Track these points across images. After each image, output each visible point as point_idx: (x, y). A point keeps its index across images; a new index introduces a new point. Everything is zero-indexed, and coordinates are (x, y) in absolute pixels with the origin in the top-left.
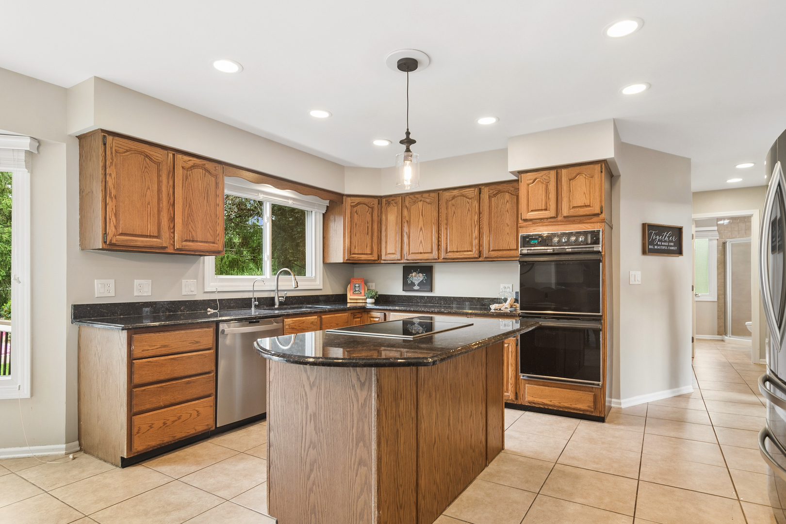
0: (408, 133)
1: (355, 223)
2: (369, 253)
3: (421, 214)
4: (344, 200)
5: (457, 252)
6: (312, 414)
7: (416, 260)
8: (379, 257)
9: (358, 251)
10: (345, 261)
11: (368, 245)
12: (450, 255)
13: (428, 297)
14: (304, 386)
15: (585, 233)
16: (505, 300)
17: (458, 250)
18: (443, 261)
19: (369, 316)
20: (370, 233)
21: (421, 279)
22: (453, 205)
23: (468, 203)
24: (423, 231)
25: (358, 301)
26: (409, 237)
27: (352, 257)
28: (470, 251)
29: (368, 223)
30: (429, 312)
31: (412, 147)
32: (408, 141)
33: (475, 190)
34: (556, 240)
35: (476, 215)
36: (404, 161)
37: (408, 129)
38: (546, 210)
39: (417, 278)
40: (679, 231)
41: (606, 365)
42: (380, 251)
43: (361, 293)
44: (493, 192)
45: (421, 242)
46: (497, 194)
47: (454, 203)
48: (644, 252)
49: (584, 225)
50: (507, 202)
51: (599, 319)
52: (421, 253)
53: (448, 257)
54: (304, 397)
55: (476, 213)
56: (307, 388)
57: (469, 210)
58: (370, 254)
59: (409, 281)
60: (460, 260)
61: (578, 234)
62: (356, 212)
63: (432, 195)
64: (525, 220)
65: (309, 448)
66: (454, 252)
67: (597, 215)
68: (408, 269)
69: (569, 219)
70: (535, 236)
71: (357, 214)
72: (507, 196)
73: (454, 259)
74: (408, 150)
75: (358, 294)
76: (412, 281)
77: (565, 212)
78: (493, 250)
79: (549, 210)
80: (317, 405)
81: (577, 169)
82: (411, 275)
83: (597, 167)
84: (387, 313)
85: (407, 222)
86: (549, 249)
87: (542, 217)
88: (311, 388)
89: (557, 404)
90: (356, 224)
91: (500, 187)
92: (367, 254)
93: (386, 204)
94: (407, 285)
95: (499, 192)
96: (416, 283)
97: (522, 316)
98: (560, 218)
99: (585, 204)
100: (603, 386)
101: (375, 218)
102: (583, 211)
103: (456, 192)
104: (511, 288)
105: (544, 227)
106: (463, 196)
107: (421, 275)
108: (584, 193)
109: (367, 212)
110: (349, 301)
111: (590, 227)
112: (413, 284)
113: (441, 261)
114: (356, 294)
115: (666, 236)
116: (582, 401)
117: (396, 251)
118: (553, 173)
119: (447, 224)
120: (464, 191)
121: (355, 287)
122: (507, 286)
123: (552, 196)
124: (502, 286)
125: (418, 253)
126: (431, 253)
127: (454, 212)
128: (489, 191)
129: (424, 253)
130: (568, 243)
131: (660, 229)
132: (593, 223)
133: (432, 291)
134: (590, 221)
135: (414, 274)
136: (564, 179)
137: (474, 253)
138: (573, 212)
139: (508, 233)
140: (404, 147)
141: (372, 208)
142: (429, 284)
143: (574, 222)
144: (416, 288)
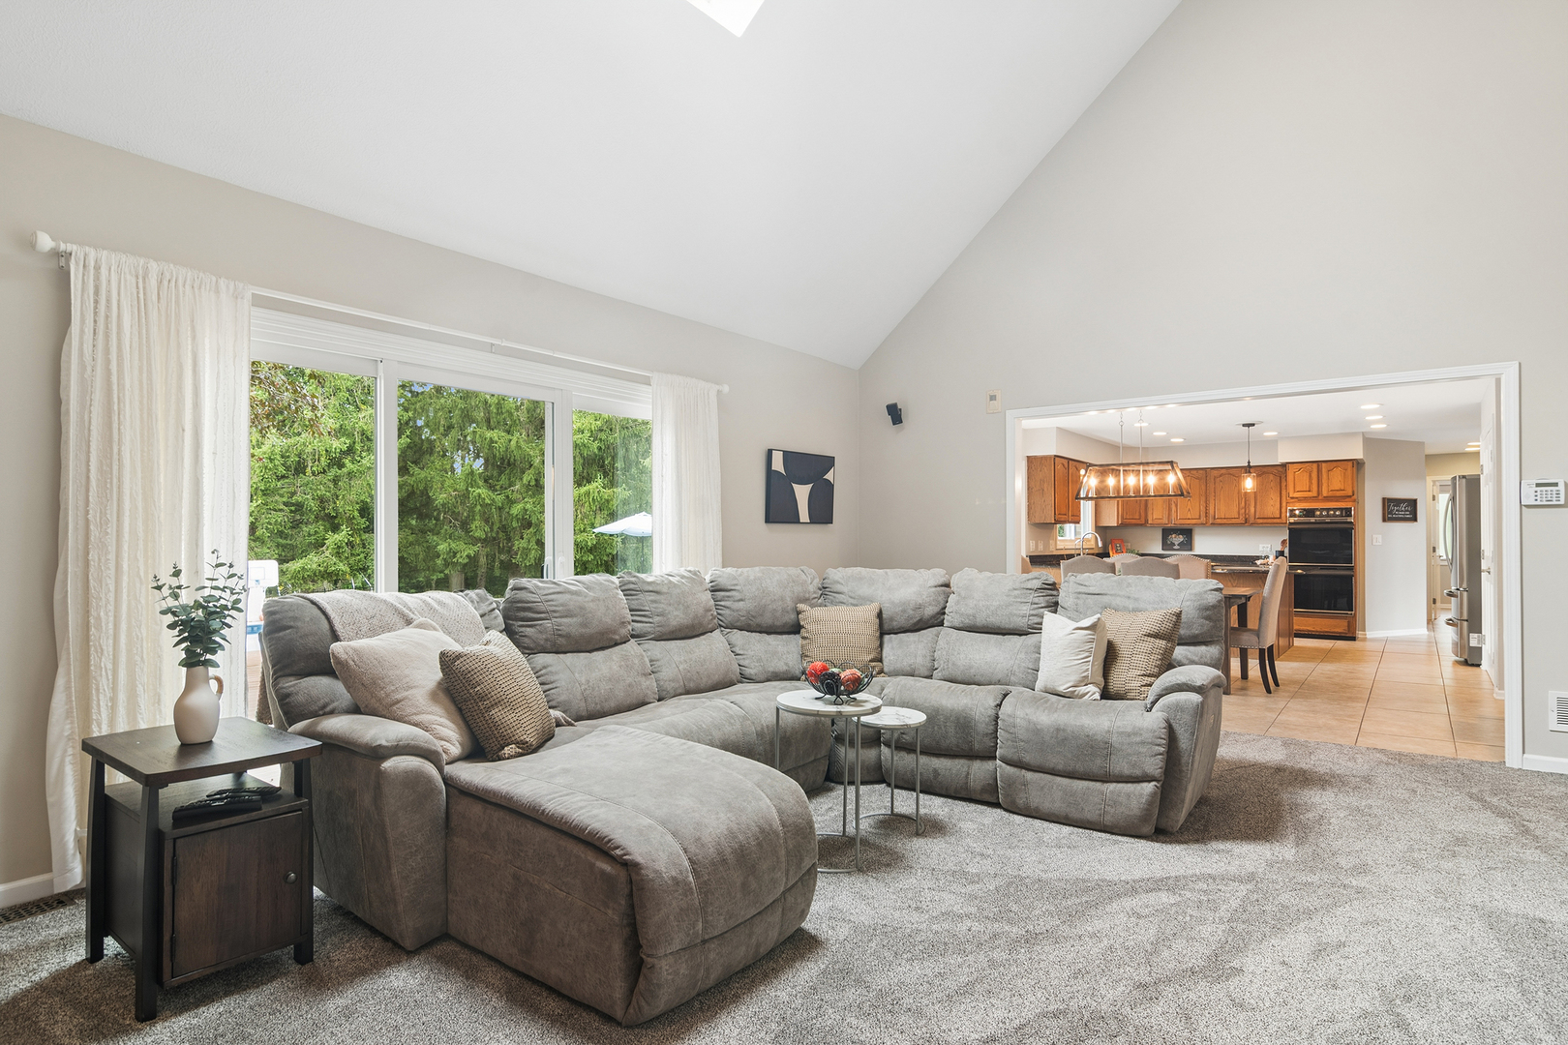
0: (1249, 462)
5: (1224, 518)
8: (1147, 521)
11: (1137, 511)
12: (1219, 521)
15: (1341, 509)
16: (1267, 557)
17: (1226, 517)
18: (1209, 525)
21: (1181, 540)
22: (1221, 482)
23: (1235, 480)
24: (1192, 501)
26: (1176, 506)
27: (1125, 521)
28: (1236, 518)
33: (1241, 470)
34: (1318, 513)
38: (1310, 491)
39: (1177, 540)
40: (1414, 502)
41: (1358, 601)
42: (1146, 516)
44: (1259, 473)
45: (1189, 510)
46: (1262, 474)
48: (1384, 520)
49: (1339, 503)
50: (1276, 481)
51: (1352, 569)
52: (1188, 519)
53: (1216, 523)
57: (1236, 486)
59: (1168, 543)
61: (1335, 510)
63: (1201, 472)
64: (1293, 498)
66: (1221, 518)
67: (1350, 497)
68: (1167, 533)
69: (1327, 499)
72: (1271, 477)
73: (1220, 524)
76: (1171, 543)
77: (1325, 494)
78: (1257, 518)
79: (1312, 492)
81: (1335, 464)
82: (1170, 537)
83: (1350, 463)
86: (1313, 520)
87: (1306, 496)
89: (1319, 630)
91: (1265, 470)
92: (1136, 519)
95: (1264, 473)
96: (1176, 543)
98: (1320, 497)
99: (1340, 488)
100: (1355, 614)
102: (1338, 494)
103: (1223, 471)
105: (1309, 503)
106: (1230, 474)
107: (1182, 537)
108: (1340, 481)
111: (1344, 505)
112: (1174, 545)
115: (1403, 506)
116: (1339, 626)
117: (1164, 517)
118: (1315, 465)
121: (1117, 546)
123: (1315, 481)
126: (1199, 519)
127: (1221, 487)
128: (1255, 472)
129: (1192, 519)
130: (1328, 516)
131: (1398, 502)
132: (1346, 502)
133: (1193, 551)
134: (1344, 500)
135: (1174, 536)
136: (1324, 470)
137: (1241, 520)
138: (1331, 494)
139: (1273, 506)
142: (1188, 544)
143: (1332, 501)
144: (1176, 547)
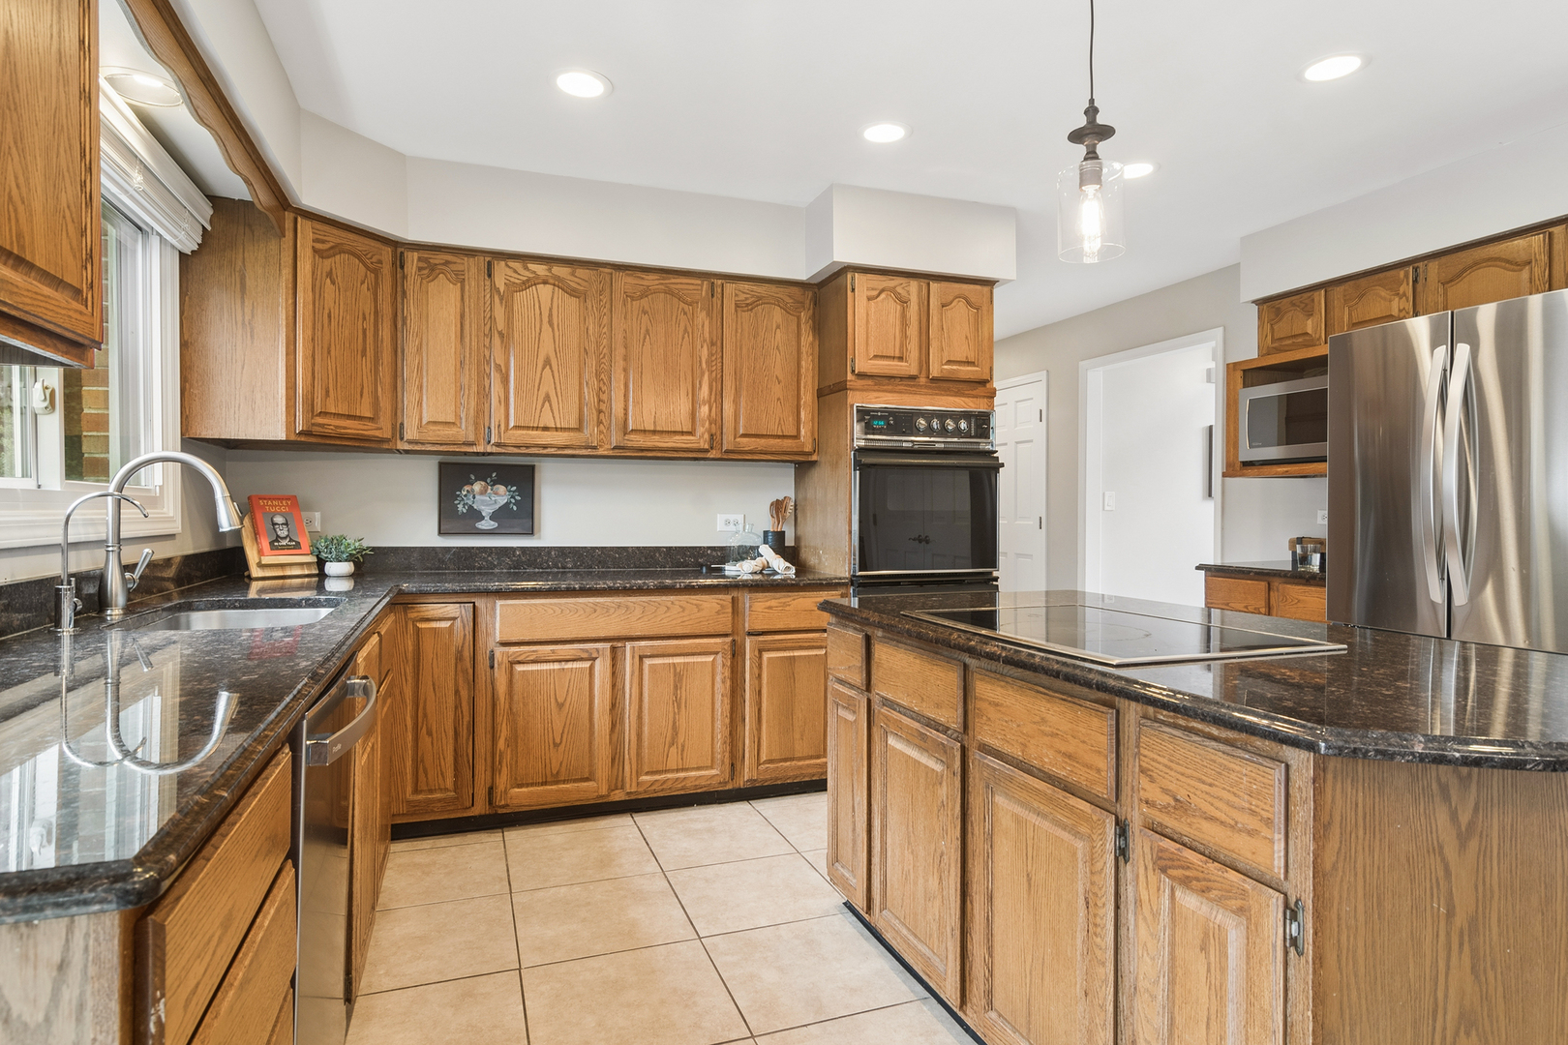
1: (326, 311)
2: (368, 415)
3: (545, 319)
4: (288, 225)
5: (654, 432)
6: (1466, 926)
7: (527, 447)
8: (397, 430)
9: (336, 406)
10: (293, 438)
11: (365, 391)
12: (635, 440)
13: (523, 549)
14: (1441, 848)
17: (658, 429)
18: (611, 453)
19: (412, 615)
20: (370, 353)
21: (502, 500)
22: (645, 312)
23: (685, 313)
24: (555, 368)
25: (288, 572)
26: (506, 381)
27: (320, 425)
28: (689, 433)
29: (364, 319)
30: (596, 589)
31: (1102, 147)
32: (1092, 133)
33: (702, 285)
34: (922, 423)
35: (705, 347)
36: (1081, 185)
37: (1092, 101)
38: (901, 359)
39: (488, 498)
42: (396, 410)
43: (298, 543)
44: (747, 299)
45: (547, 398)
46: (754, 304)
47: (647, 308)
49: (966, 400)
50: (778, 327)
52: (546, 429)
53: (630, 444)
54: (1441, 883)
55: (705, 341)
56: (1451, 852)
57: (686, 330)
58: (371, 419)
59: (460, 507)
60: (659, 454)
61: (956, 416)
62: (330, 274)
64: (862, 376)
65: (1457, 1034)
66: (645, 431)
67: (983, 382)
68: (452, 474)
69: (941, 385)
70: (881, 412)
71: (333, 283)
72: (777, 314)
73: (642, 450)
74: (1092, 155)
75: (287, 547)
76: (471, 507)
77: (935, 368)
78: (744, 436)
79: (906, 362)
80: (1480, 890)
81: (957, 288)
82: (466, 488)
83: (986, 292)
84: (480, 603)
85: (501, 334)
86: (906, 442)
87: (894, 372)
88: (1463, 845)
90: (329, 316)
91: (761, 291)
92: (361, 418)
93: (420, 269)
94: (451, 517)
95: (760, 301)
96: (487, 511)
97: (860, 584)
98: (925, 379)
99: (967, 358)
101: (386, 309)
102: (963, 372)
103: (651, 281)
104: (741, 521)
105: (895, 395)
106: (669, 292)
107: (501, 489)
108: (967, 337)
109: (363, 283)
110: (255, 572)
111: (971, 404)
112: (478, 516)
113: (606, 453)
114: (283, 548)
117: (458, 416)
118: (914, 286)
119: (626, 359)
120: (673, 281)
121: (274, 524)
122: (732, 517)
123: (913, 333)
124: (720, 519)
125: (537, 428)
126: (579, 429)
127: (647, 331)
128: (736, 295)
129: (556, 429)
130: (943, 432)
132: (976, 397)
133: (532, 534)
134: (974, 392)
135: (477, 487)
136: (933, 304)
137: (698, 439)
138: (948, 371)
139: (779, 399)
140: (1081, 150)
141: (376, 272)
142: (522, 514)
143: (948, 392)
144: (486, 524)
